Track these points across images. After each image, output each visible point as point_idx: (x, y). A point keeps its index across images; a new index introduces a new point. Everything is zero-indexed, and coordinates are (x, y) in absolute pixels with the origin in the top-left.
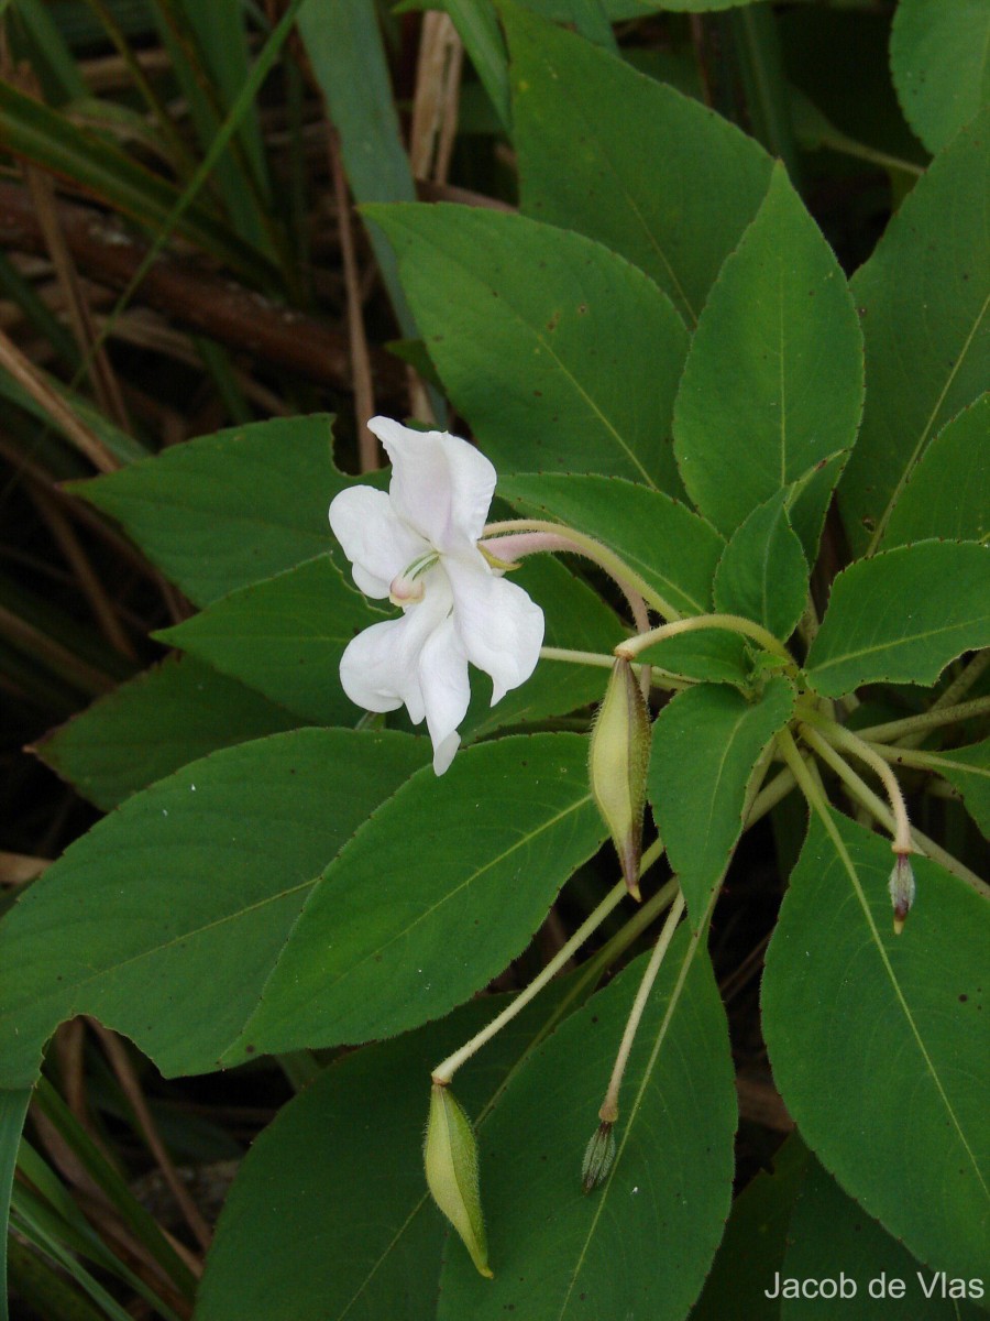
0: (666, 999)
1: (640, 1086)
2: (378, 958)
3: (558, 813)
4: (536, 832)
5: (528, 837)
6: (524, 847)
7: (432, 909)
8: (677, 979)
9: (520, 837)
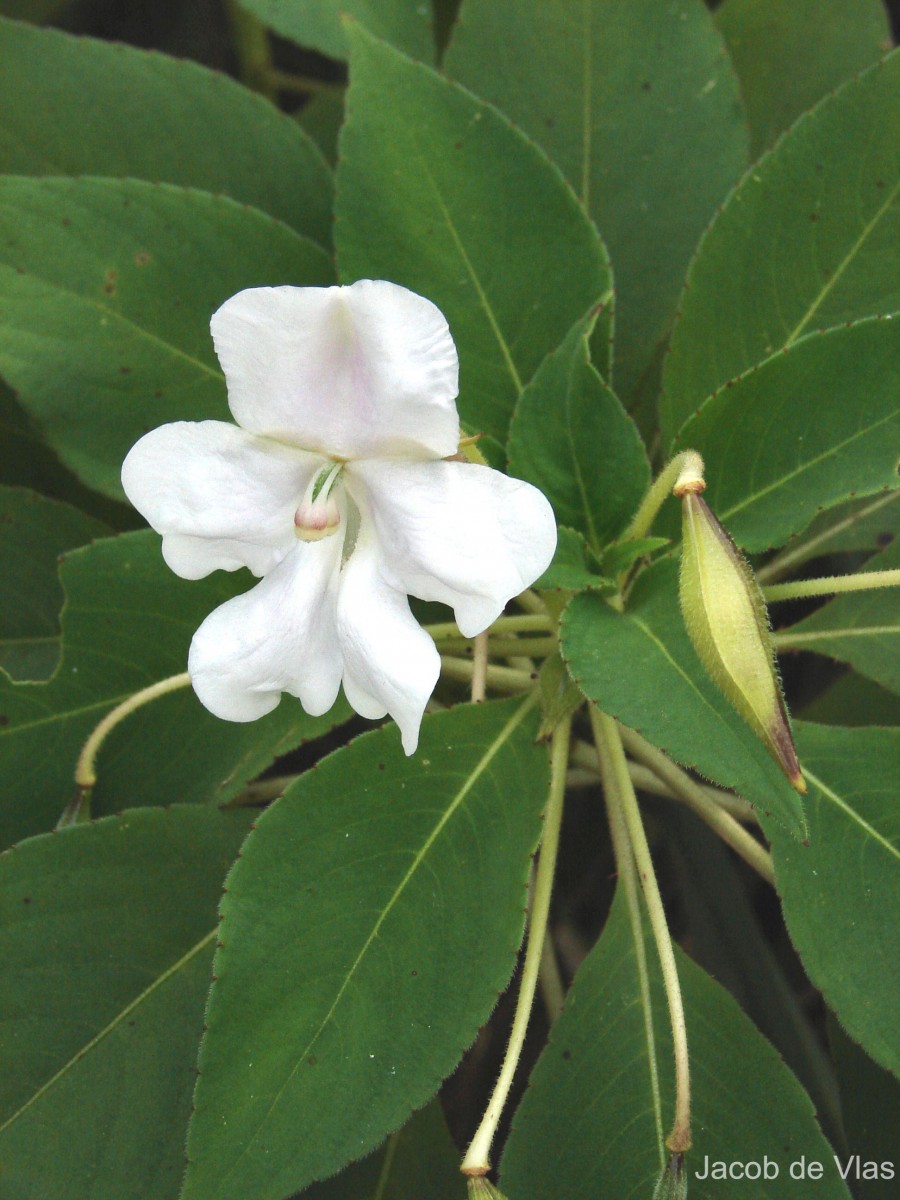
0: (636, 1001)
1: (654, 1113)
2: (311, 1061)
3: (442, 815)
4: (427, 846)
5: (421, 855)
6: (421, 866)
7: (348, 977)
8: (638, 974)
9: (411, 859)
